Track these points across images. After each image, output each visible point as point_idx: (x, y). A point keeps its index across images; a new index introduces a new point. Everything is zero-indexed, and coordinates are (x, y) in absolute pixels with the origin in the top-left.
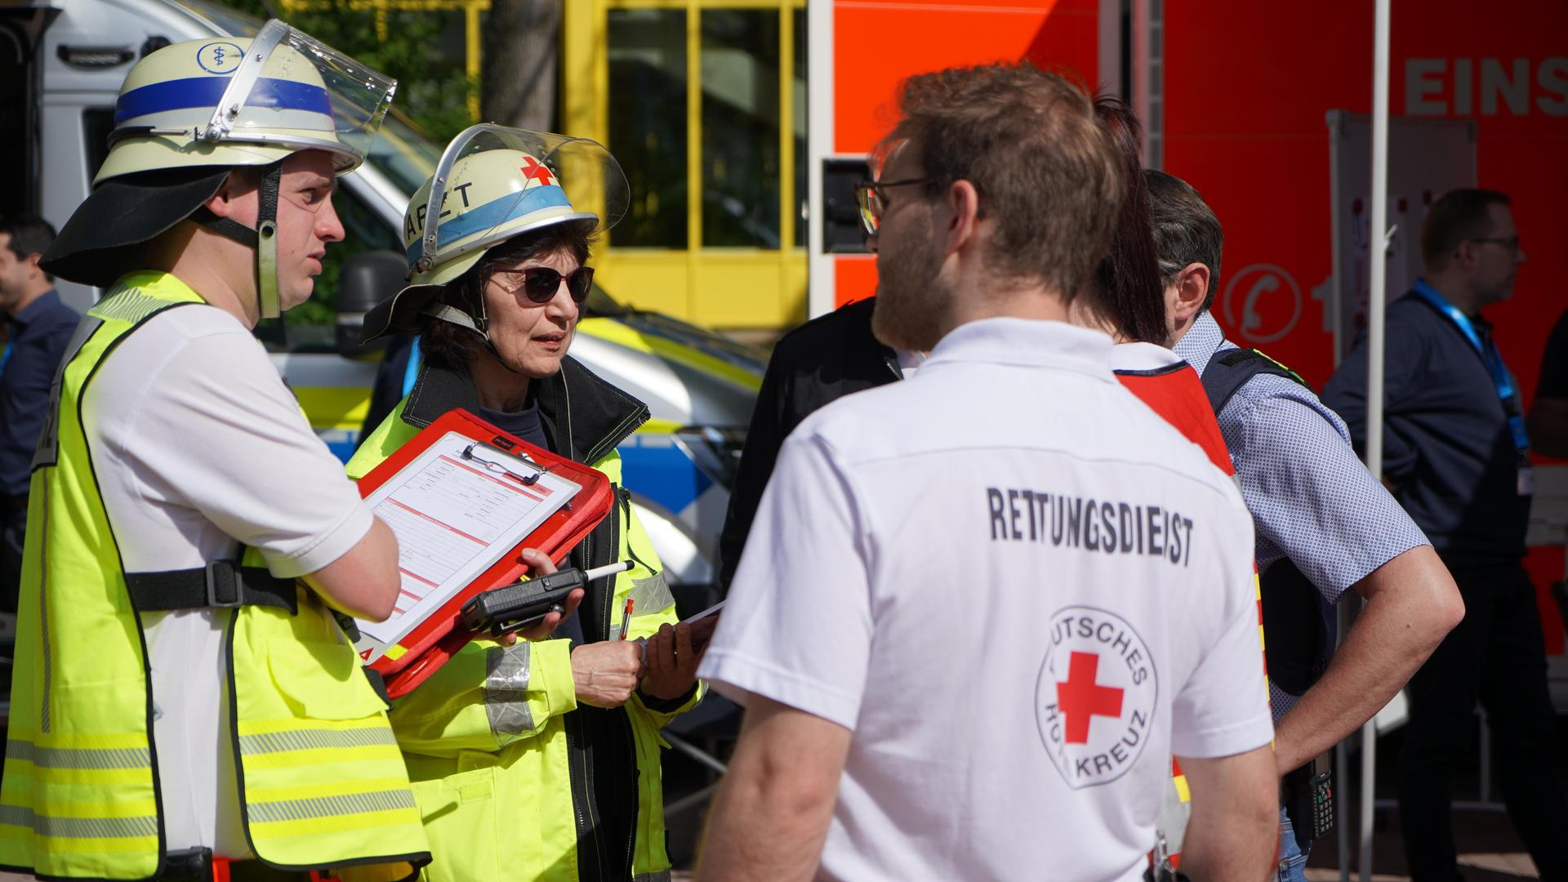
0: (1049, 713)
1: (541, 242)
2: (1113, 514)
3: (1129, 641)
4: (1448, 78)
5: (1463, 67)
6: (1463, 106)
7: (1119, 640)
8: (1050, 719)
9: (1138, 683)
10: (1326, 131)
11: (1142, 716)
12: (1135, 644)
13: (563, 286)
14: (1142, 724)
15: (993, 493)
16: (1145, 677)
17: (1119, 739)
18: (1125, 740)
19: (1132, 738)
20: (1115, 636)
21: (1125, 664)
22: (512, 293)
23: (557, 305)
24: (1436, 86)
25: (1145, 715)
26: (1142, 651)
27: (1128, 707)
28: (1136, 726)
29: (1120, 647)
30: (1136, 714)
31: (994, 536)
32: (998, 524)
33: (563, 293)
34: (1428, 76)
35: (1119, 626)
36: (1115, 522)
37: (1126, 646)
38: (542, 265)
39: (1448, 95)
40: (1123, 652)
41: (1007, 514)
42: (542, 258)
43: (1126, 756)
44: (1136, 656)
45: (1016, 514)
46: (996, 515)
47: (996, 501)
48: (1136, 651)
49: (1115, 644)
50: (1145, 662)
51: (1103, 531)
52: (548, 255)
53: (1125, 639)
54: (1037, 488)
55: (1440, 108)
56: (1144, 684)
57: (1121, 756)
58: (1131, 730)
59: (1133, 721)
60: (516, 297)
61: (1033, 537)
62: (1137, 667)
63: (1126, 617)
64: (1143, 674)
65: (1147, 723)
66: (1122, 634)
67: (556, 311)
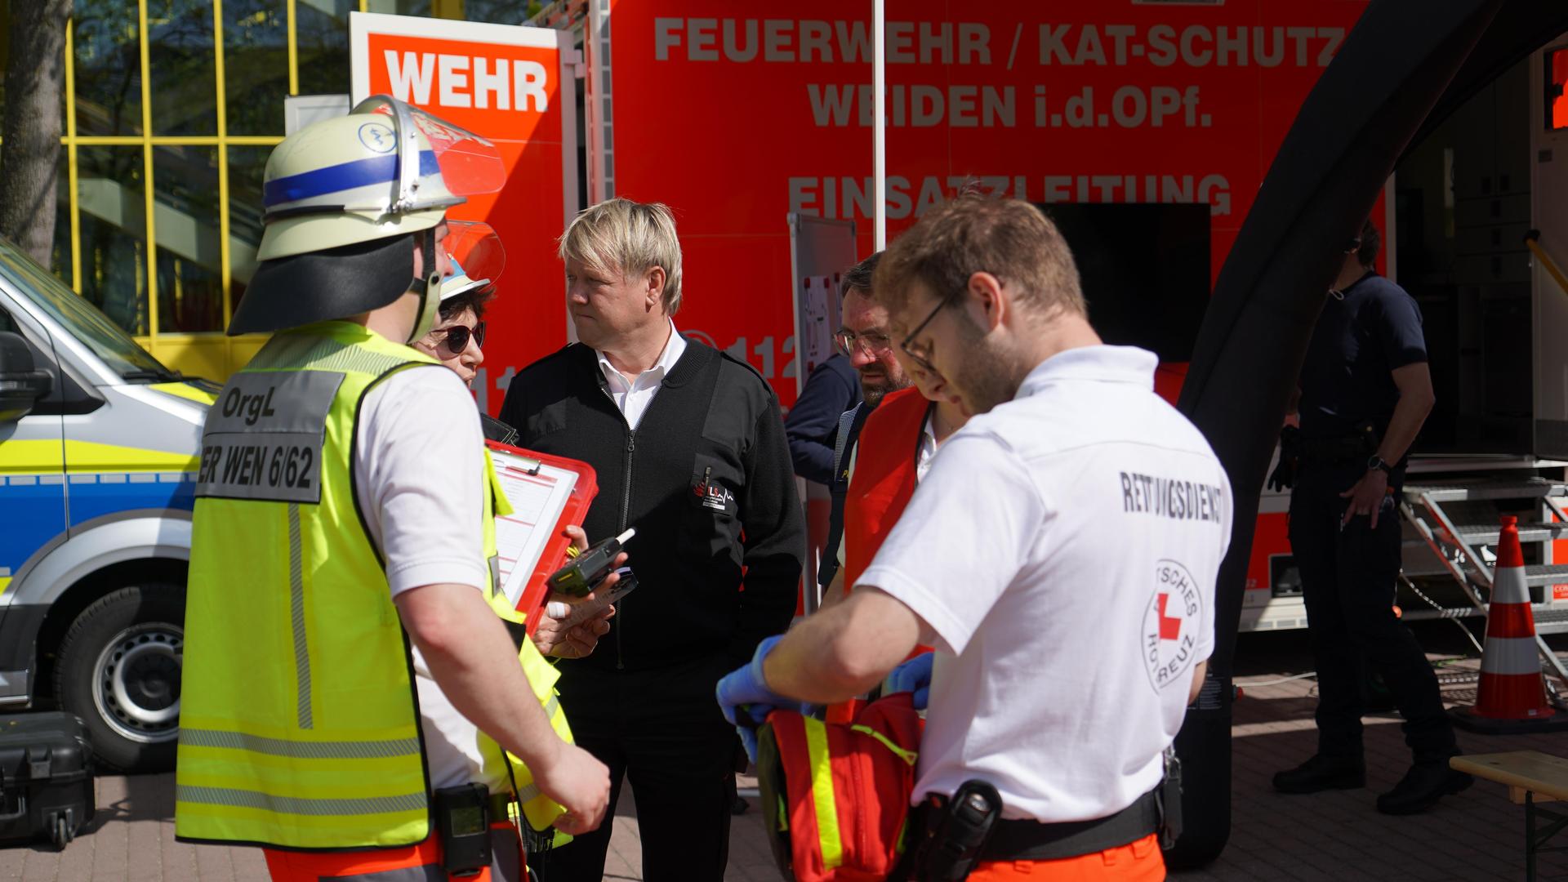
0: (1150, 641)
1: (455, 306)
2: (1182, 490)
3: (1187, 584)
4: (819, 191)
5: (829, 183)
6: (830, 211)
7: (1181, 583)
8: (1151, 645)
9: (1190, 615)
10: (787, 229)
11: (1191, 638)
12: (1191, 586)
13: (472, 339)
14: (1191, 645)
15: (1124, 476)
16: (1195, 611)
17: (1174, 656)
18: (1178, 657)
19: (1182, 655)
20: (1178, 580)
21: (1183, 601)
22: (434, 348)
23: (469, 354)
24: (811, 198)
25: (1193, 639)
26: (1195, 592)
27: (1183, 631)
28: (1186, 646)
29: (1181, 588)
30: (1187, 638)
31: (1126, 509)
32: (1128, 499)
33: (472, 343)
34: (805, 190)
35: (1182, 573)
36: (1184, 496)
37: (1185, 587)
38: (456, 324)
39: (819, 204)
40: (1183, 592)
41: (1133, 492)
42: (455, 318)
43: (1177, 668)
44: (1190, 595)
45: (1138, 492)
46: (1127, 493)
47: (1126, 482)
48: (1190, 592)
49: (1178, 586)
50: (1196, 600)
51: (1178, 503)
52: (459, 315)
53: (1184, 582)
54: (1146, 473)
55: (814, 212)
56: (1194, 615)
57: (1173, 669)
58: (1183, 650)
59: (1184, 643)
60: (438, 352)
61: (1147, 510)
62: (1190, 603)
63: (1185, 564)
64: (1194, 608)
65: (1194, 645)
66: (1183, 579)
67: (469, 359)
